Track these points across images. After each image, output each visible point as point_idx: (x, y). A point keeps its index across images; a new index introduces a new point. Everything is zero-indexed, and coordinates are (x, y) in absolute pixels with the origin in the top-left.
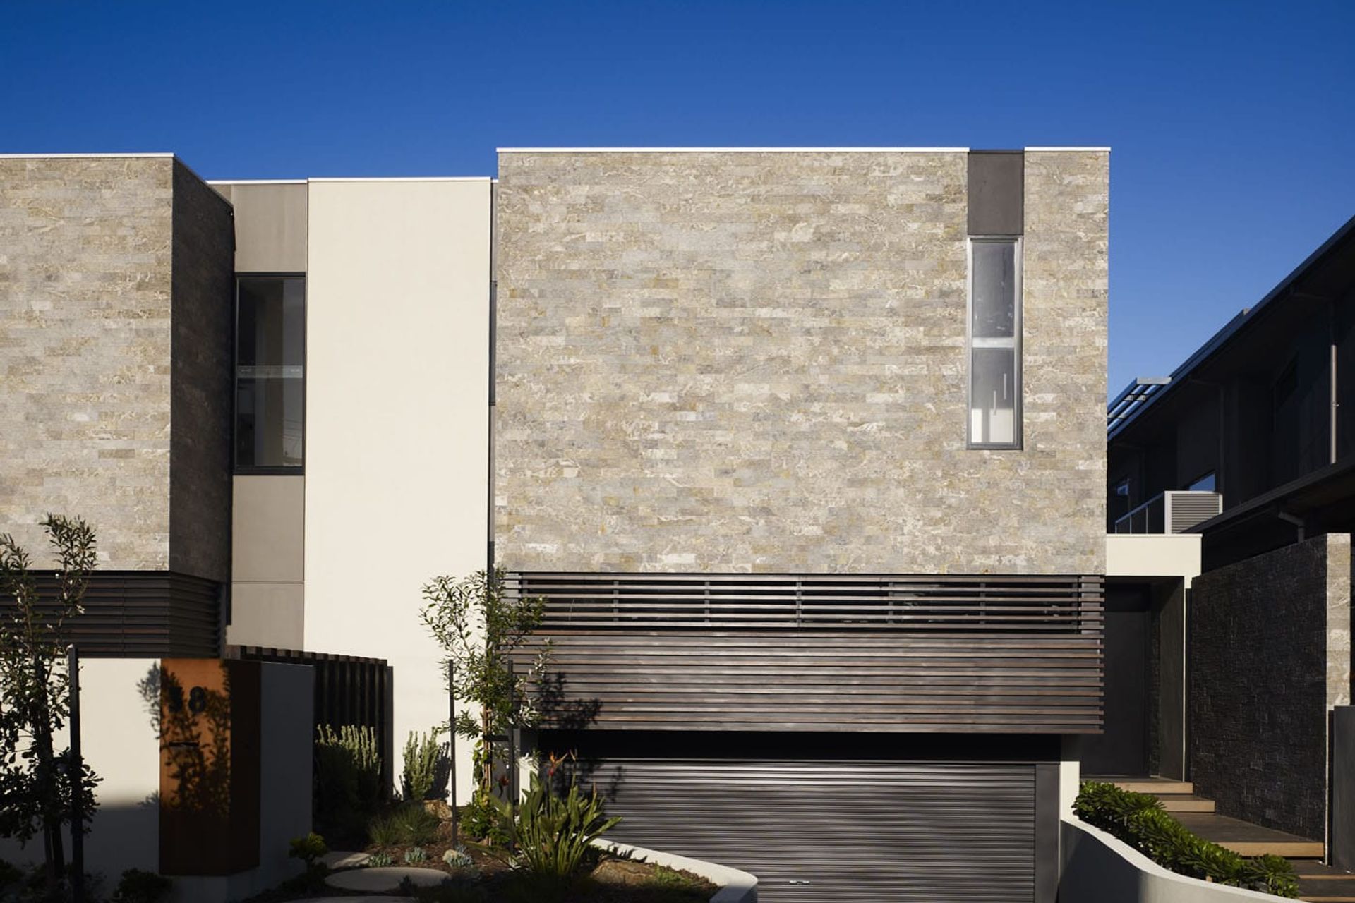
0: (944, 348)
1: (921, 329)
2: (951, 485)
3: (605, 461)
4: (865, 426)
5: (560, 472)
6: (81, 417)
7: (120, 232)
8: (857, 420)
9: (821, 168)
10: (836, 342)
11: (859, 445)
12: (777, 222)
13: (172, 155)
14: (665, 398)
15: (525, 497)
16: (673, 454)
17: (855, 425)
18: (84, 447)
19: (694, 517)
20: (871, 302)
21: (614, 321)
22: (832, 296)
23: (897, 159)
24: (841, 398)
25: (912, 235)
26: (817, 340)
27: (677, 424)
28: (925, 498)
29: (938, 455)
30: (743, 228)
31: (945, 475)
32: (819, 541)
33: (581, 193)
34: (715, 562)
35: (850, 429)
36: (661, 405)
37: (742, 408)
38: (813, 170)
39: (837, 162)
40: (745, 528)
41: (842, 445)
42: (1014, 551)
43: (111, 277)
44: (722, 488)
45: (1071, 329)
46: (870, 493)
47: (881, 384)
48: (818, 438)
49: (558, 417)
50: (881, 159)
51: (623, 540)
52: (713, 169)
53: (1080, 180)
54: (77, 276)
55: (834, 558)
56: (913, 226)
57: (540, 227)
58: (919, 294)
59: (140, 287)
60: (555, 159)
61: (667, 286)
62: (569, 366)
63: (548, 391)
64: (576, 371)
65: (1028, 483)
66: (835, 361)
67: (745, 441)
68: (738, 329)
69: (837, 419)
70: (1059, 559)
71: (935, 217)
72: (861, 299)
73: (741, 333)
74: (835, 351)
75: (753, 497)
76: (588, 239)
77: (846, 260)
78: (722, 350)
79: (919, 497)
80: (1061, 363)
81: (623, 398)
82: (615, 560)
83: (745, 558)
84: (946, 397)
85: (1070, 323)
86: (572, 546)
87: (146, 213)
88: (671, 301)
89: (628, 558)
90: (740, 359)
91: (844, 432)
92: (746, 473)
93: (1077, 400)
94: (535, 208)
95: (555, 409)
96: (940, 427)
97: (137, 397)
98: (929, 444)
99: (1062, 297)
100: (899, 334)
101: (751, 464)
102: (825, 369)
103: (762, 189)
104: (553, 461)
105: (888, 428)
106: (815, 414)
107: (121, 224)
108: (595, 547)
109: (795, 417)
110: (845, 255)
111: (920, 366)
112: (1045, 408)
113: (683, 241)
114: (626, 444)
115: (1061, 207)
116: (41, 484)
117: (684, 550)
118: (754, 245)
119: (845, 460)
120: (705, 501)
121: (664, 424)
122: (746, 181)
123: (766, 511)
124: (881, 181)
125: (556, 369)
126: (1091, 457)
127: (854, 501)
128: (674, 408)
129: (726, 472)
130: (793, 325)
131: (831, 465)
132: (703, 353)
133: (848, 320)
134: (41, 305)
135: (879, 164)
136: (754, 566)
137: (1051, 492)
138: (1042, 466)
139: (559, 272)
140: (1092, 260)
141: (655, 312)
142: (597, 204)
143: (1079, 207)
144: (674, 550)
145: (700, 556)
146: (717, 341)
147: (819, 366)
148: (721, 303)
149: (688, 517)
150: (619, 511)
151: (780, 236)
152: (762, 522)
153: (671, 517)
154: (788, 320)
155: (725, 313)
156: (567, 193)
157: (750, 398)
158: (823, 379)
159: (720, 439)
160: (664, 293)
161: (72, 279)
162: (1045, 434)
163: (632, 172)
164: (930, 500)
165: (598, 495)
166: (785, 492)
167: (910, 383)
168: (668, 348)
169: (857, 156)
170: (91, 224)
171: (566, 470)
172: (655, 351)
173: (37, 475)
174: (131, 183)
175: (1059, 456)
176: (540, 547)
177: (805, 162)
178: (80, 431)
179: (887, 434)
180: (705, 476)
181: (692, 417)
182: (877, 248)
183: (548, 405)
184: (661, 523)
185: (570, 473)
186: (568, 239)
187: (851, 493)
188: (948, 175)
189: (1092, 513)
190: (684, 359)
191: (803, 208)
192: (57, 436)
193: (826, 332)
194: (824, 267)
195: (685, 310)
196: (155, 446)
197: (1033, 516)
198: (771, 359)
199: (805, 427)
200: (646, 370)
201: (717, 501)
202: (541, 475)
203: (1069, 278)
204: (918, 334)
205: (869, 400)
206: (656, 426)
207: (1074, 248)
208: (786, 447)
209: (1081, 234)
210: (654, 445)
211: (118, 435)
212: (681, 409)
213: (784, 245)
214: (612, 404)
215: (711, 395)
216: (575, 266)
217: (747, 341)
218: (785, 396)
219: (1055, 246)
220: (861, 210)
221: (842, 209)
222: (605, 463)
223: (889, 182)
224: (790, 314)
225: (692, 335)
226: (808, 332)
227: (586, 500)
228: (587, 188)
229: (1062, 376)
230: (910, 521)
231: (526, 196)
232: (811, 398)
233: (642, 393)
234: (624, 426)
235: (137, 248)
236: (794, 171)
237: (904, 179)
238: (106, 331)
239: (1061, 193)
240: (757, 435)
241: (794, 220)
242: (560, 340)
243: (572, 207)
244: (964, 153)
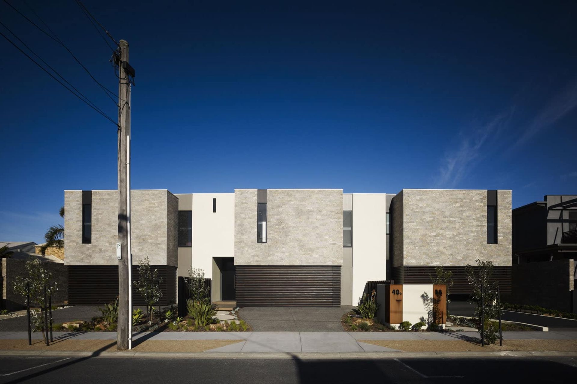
0: (483, 225)
1: (479, 222)
2: (484, 250)
3: (423, 245)
4: (469, 239)
5: (415, 248)
6: (326, 237)
7: (333, 203)
8: (468, 238)
9: (461, 193)
10: (464, 224)
11: (468, 243)
12: (453, 203)
13: (343, 190)
14: (434, 234)
15: (409, 252)
16: (435, 244)
17: (468, 239)
18: (327, 243)
19: (439, 256)
20: (470, 217)
21: (424, 221)
22: (463, 216)
23: (474, 192)
24: (465, 234)
25: (477, 205)
26: (461, 224)
27: (436, 239)
28: (480, 252)
29: (482, 245)
30: (448, 204)
31: (484, 248)
32: (461, 260)
33: (418, 197)
34: (443, 264)
35: (467, 240)
36: (433, 235)
37: (448, 236)
38: (460, 193)
39: (464, 192)
40: (448, 258)
41: (465, 243)
42: (496, 262)
43: (331, 212)
44: (444, 250)
45: (505, 222)
46: (470, 251)
47: (472, 232)
48: (461, 242)
49: (415, 238)
50: (472, 192)
51: (427, 260)
52: (442, 193)
53: (507, 196)
54: (325, 211)
55: (464, 263)
56: (477, 204)
57: (411, 203)
58: (479, 216)
59: (337, 213)
60: (414, 191)
61: (434, 214)
62: (417, 228)
63: (413, 233)
64: (418, 229)
65: (498, 250)
66: (464, 228)
67: (448, 242)
68: (447, 222)
69: (464, 238)
70: (503, 264)
71: (481, 202)
72: (468, 217)
73: (447, 223)
74: (464, 226)
75: (450, 252)
76: (420, 205)
77: (466, 210)
78: (444, 226)
79: (479, 252)
80: (504, 228)
81: (426, 234)
82: (425, 263)
83: (448, 263)
84: (484, 234)
85: (505, 221)
86: (417, 261)
87: (338, 200)
88: (435, 217)
89: (428, 263)
90: (447, 227)
91: (466, 240)
92: (448, 248)
93: (507, 235)
94: (410, 200)
95: (414, 236)
96: (482, 240)
97: (337, 234)
98: (481, 243)
99: (504, 217)
100: (475, 223)
101: (449, 246)
102: (462, 229)
103: (451, 197)
104: (414, 246)
105: (473, 240)
106: (461, 237)
107: (333, 202)
108: (422, 261)
109: (457, 238)
110: (466, 209)
111: (479, 229)
112: (501, 236)
113: (437, 206)
114: (427, 243)
115: (503, 200)
116: (319, 249)
117: (438, 262)
118: (449, 207)
119: (466, 245)
120: (441, 253)
121: (433, 239)
122: (448, 196)
123: (452, 255)
124: (472, 195)
125: (414, 229)
126: (509, 245)
127: (467, 253)
128: (435, 236)
129: (445, 248)
130: (456, 221)
131: (463, 246)
132: (441, 226)
133: (466, 220)
134: (319, 217)
135: (471, 193)
136: (450, 265)
137: (502, 251)
138: (500, 247)
139: (415, 211)
140: (509, 210)
141: (432, 219)
142: (421, 199)
143: (507, 201)
144: (436, 262)
145: (440, 263)
146: (443, 224)
147: (461, 229)
148: (444, 217)
149: (438, 256)
150: (426, 255)
151: (454, 205)
152: (451, 257)
153: (435, 256)
154: (456, 220)
155: (444, 219)
156: (416, 197)
157: (449, 234)
158: (462, 231)
159: (444, 242)
160: (433, 215)
161: (324, 212)
162: (501, 241)
163: (428, 193)
164: (481, 253)
165: (422, 252)
166: (455, 252)
167: (477, 232)
168: (434, 225)
169: (467, 191)
170: (328, 202)
171: (416, 247)
172: (432, 226)
173: (318, 248)
174: (335, 194)
175: (503, 245)
176: (412, 261)
177: (458, 192)
178: (326, 240)
179: (473, 241)
180: (441, 248)
181: (438, 238)
182: (471, 208)
183: (413, 235)
184: (433, 257)
185: (417, 248)
186: (416, 205)
187: (467, 251)
188: (483, 195)
189: (509, 255)
190: (438, 227)
191: (458, 200)
192: (322, 241)
193: (462, 223)
194: (462, 211)
195: (437, 218)
196: (340, 243)
197: (499, 256)
198: (453, 227)
199: (459, 240)
200: (430, 229)
201: (443, 253)
202: (412, 248)
203: (505, 213)
204: (479, 223)
205: (470, 235)
206: (432, 239)
207: (506, 208)
208: (455, 243)
209: (507, 205)
210: (432, 243)
211: (333, 240)
212: (437, 236)
213: (455, 207)
214: (425, 235)
215: (442, 234)
216: (417, 210)
217: (448, 224)
218: (455, 234)
219: (503, 207)
220: (468, 201)
221: (465, 200)
222: (423, 246)
223: (473, 196)
224: (456, 219)
225: (438, 223)
226: (459, 222)
227: (420, 253)
228: (419, 196)
229: (504, 231)
230: (478, 256)
231: (408, 198)
232: (460, 234)
233: (430, 233)
234: (426, 239)
235: (336, 206)
236: (456, 194)
237: (476, 195)
238: (331, 221)
239: (503, 198)
240: (450, 241)
241: (456, 202)
242: (415, 224)
243: (417, 200)
244: (486, 191)
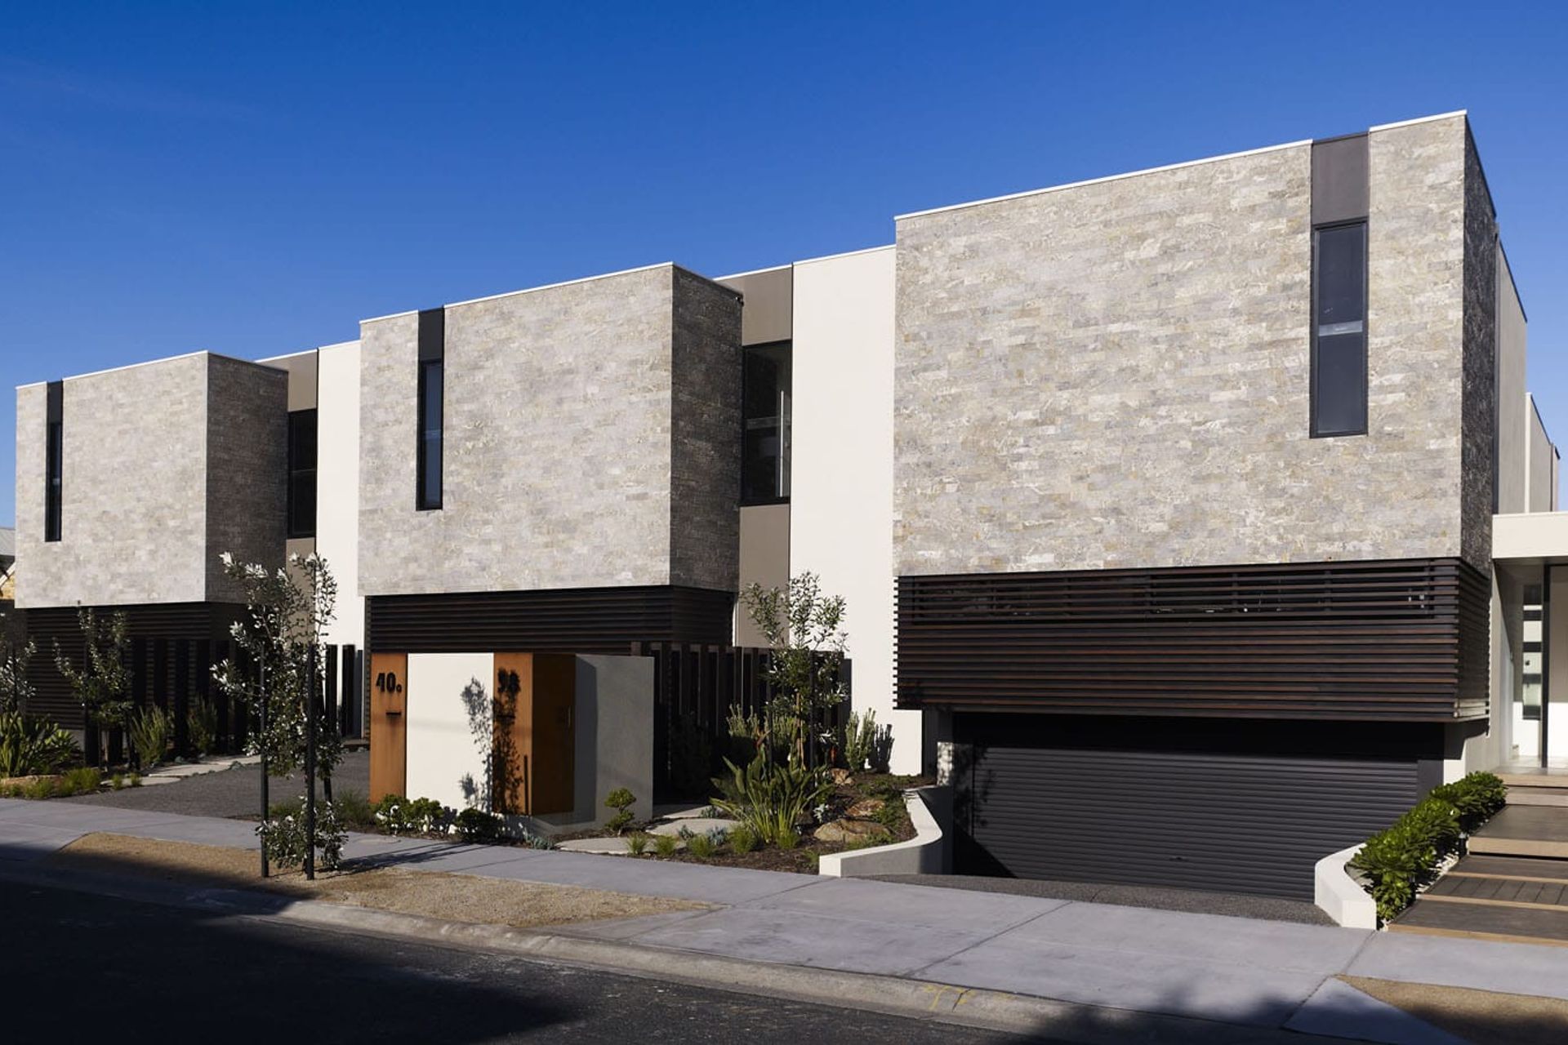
0: (1287, 341)
1: (1264, 324)
2: (1293, 475)
3: (979, 475)
4: (1209, 424)
5: (943, 488)
6: (616, 471)
7: (640, 328)
8: (1201, 419)
9: (1168, 185)
10: (1181, 347)
11: (1203, 443)
12: (1127, 243)
13: (671, 263)
14: (1029, 415)
15: (917, 512)
16: (1036, 465)
17: (1199, 424)
18: (616, 494)
19: (1053, 521)
20: (1215, 306)
21: (986, 353)
22: (1178, 304)
23: (1239, 163)
24: (1186, 400)
25: (1255, 234)
26: (1163, 347)
27: (1039, 438)
28: (1267, 489)
29: (1280, 447)
30: (1098, 252)
31: (1287, 465)
32: (1164, 537)
33: (959, 244)
34: (1071, 560)
35: (1194, 428)
36: (1026, 422)
37: (1095, 418)
38: (1159, 188)
39: (1182, 176)
40: (1098, 528)
41: (1186, 444)
42: (1359, 537)
43: (634, 363)
44: (1078, 492)
45: (1421, 306)
46: (1213, 488)
47: (1223, 382)
48: (1165, 440)
49: (941, 440)
50: (1224, 167)
51: (994, 544)
52: (1070, 203)
53: (1431, 150)
54: (613, 365)
55: (1179, 552)
56: (1255, 226)
57: (928, 278)
58: (1261, 291)
59: (651, 368)
60: (940, 218)
61: (1029, 315)
62: (950, 395)
63: (934, 419)
64: (956, 399)
65: (1375, 467)
66: (1180, 365)
67: (1098, 448)
68: (1092, 346)
69: (1182, 420)
70: (1408, 543)
71: (1277, 215)
72: (1204, 304)
73: (1094, 350)
74: (1181, 355)
75: (1105, 499)
76: (966, 283)
77: (1191, 269)
78: (1077, 366)
79: (1261, 488)
80: (1411, 341)
81: (994, 418)
82: (987, 563)
83: (1096, 555)
84: (1289, 388)
85: (1422, 299)
86: (952, 551)
87: (656, 311)
88: (1034, 328)
89: (998, 560)
90: (1094, 374)
91: (1188, 431)
92: (1098, 478)
93: (1428, 378)
94: (924, 262)
95: (939, 433)
96: (1282, 418)
97: (650, 452)
98: (1271, 436)
99: (1413, 274)
100: (1242, 332)
101: (1104, 469)
102: (1171, 374)
103: (1114, 214)
104: (937, 479)
105: (1231, 424)
106: (1162, 417)
107: (641, 322)
108: (971, 552)
109: (1144, 421)
110: (1190, 263)
111: (1263, 361)
112: (1392, 389)
113: (1044, 272)
114: (996, 459)
115: (1410, 182)
116: (592, 523)
117: (1045, 551)
118: (1106, 267)
119: (1190, 458)
120: (1063, 506)
121: (1027, 439)
122: (1099, 210)
123: (1116, 511)
124: (1225, 188)
125: (940, 399)
126: (1443, 436)
127: (1198, 496)
128: (1036, 423)
129: (1081, 478)
130: (1141, 336)
131: (1178, 464)
132: (1062, 372)
133: (1192, 324)
134: (593, 389)
135: (1222, 172)
136: (1106, 562)
137: (1399, 474)
138: (1390, 449)
139: (943, 315)
140: (1445, 231)
141: (1021, 339)
142: (973, 251)
143: (1431, 179)
144: (1036, 551)
145: (1059, 556)
146: (1073, 359)
147: (1165, 372)
148: (1077, 325)
149: (1049, 521)
150: (990, 518)
151: (1130, 255)
152: (1113, 522)
153: (1034, 522)
154: (1137, 332)
155: (1080, 332)
156: (949, 245)
157: (1102, 408)
158: (1169, 384)
159: (1075, 448)
160: (1028, 322)
161: (611, 367)
162: (1392, 416)
163: (1002, 217)
164: (1271, 491)
165: (973, 506)
166: (1134, 492)
167: (1253, 379)
168: (1032, 370)
169: (1201, 168)
170: (622, 325)
171: (947, 486)
172: (1020, 374)
173: (589, 516)
174: (646, 290)
175: (1407, 438)
176: (927, 554)
177: (1152, 183)
178: (615, 483)
179: (1230, 430)
180: (1063, 483)
181: (1051, 430)
182: (1220, 252)
183: (934, 430)
184: (1025, 527)
185: (951, 489)
186: (950, 285)
187: (1195, 489)
188: (1291, 170)
189: (1444, 494)
190: (1046, 379)
191: (1151, 226)
192: (601, 487)
193: (1171, 339)
194: (1169, 278)
195: (1046, 334)
196: (661, 489)
197: (1382, 500)
198: (1122, 370)
199: (1152, 431)
200: (1013, 392)
201: (1073, 504)
202: (929, 492)
203: (1419, 253)
204: (1262, 331)
205: (1212, 399)
206: (1021, 441)
207: (1425, 221)
208: (1134, 450)
209: (1433, 206)
210: (1019, 458)
211: (638, 482)
212: (1043, 424)
213: (1133, 263)
214: (985, 426)
215: (1068, 408)
216: (955, 308)
217: (1099, 356)
218: (1133, 404)
219: (1404, 223)
220: (1204, 218)
221: (1186, 220)
222: (979, 478)
223: (1232, 187)
224: (1140, 326)
225: (1051, 356)
226: (1155, 341)
227: (964, 511)
228: (964, 238)
229: (1412, 355)
230: (1253, 513)
231: (917, 254)
232: (1158, 403)
233: (1009, 413)
234: (995, 443)
235: (650, 338)
236: (1143, 193)
237: (1247, 182)
238: (630, 403)
239: (1411, 168)
240: (1109, 442)
241: (1142, 238)
242: (943, 374)
243: (954, 258)
244: (1307, 145)
